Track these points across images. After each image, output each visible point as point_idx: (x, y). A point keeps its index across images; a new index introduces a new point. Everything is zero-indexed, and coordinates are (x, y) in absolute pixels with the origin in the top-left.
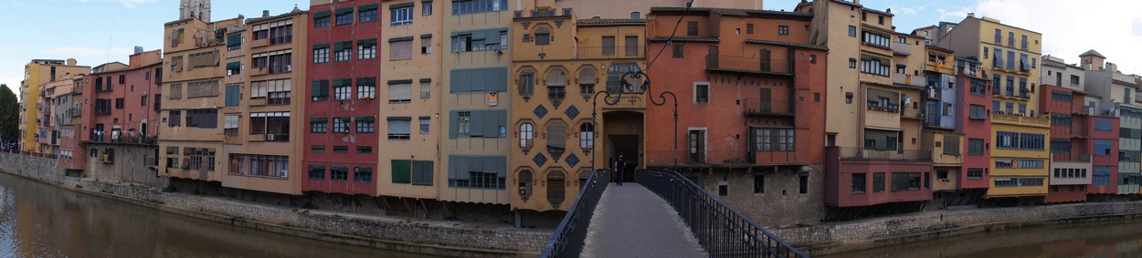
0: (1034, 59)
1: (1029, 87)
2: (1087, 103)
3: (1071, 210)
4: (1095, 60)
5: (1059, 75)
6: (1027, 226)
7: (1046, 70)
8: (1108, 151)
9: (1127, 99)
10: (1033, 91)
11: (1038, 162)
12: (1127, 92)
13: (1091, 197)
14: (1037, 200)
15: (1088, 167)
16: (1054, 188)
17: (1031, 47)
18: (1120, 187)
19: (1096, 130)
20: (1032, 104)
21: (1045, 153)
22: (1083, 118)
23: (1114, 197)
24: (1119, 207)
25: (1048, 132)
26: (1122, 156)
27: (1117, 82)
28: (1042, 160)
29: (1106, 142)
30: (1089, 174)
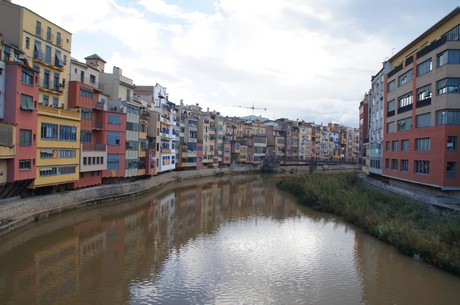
0: (65, 56)
1: (61, 82)
2: (100, 100)
3: (92, 193)
4: (99, 63)
5: (82, 73)
6: (66, 211)
7: (74, 67)
8: (118, 142)
9: (128, 98)
10: (63, 86)
11: (69, 152)
12: (128, 92)
13: (106, 181)
14: (68, 187)
15: (104, 154)
16: (82, 174)
17: (64, 45)
18: (127, 171)
19: (109, 123)
20: (63, 100)
21: (77, 144)
22: (98, 112)
23: (122, 179)
24: (126, 188)
25: (78, 125)
26: (128, 146)
27: (123, 84)
28: (74, 150)
29: (116, 134)
30: (105, 161)
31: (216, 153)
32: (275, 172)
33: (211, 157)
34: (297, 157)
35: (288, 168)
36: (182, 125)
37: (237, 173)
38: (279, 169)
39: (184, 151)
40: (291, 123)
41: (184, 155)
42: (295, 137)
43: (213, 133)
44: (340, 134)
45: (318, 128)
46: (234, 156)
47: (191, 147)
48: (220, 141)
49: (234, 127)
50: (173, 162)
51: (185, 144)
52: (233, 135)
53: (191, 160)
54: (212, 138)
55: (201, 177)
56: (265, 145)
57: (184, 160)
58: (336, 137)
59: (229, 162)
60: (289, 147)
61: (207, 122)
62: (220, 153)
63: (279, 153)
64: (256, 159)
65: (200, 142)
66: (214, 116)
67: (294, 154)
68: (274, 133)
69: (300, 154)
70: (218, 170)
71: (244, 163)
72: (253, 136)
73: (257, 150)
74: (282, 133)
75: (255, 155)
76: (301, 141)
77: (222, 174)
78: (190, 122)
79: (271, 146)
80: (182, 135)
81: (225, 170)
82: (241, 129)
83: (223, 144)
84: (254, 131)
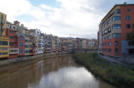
0: (4, 22)
1: (3, 29)
2: (17, 34)
3: (14, 60)
4: (18, 23)
5: (11, 26)
6: (4, 65)
7: (8, 24)
8: (22, 45)
9: (26, 33)
10: (4, 30)
11: (6, 48)
12: (26, 31)
13: (18, 57)
14: (6, 58)
15: (18, 49)
16: (10, 55)
17: (4, 18)
18: (25, 54)
19: (20, 40)
20: (4, 33)
21: (8, 46)
22: (16, 37)
23: (24, 56)
24: (25, 58)
25: (9, 40)
26: (26, 46)
27: (24, 29)
28: (7, 48)
29: (22, 43)
30: (18, 51)
31: (57, 48)
32: (75, 53)
33: (55, 49)
34: (82, 49)
35: (79, 52)
36: (45, 40)
37: (64, 54)
38: (76, 52)
39: (46, 48)
40: (80, 39)
41: (46, 49)
42: (81, 43)
43: (56, 42)
44: (95, 42)
45: (88, 40)
46: (63, 49)
47: (49, 46)
48: (58, 45)
49: (62, 41)
50: (43, 51)
51: (46, 46)
52: (62, 43)
53: (48, 50)
54: (55, 44)
55: (52, 55)
56: (72, 45)
57: (46, 50)
58: (94, 43)
59: (61, 51)
60: (79, 46)
61: (53, 39)
62: (58, 48)
63: (76, 48)
64: (69, 49)
65: (52, 45)
66: (56, 37)
67: (81, 48)
68: (75, 42)
69: (83, 48)
70: (58, 53)
71: (66, 51)
72: (68, 43)
73: (70, 47)
74: (77, 42)
75: (69, 48)
76: (83, 44)
77: (59, 54)
78: (48, 39)
79: (74, 46)
80: (45, 43)
81: (60, 53)
82: (65, 41)
83: (59, 45)
84: (69, 41)
